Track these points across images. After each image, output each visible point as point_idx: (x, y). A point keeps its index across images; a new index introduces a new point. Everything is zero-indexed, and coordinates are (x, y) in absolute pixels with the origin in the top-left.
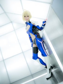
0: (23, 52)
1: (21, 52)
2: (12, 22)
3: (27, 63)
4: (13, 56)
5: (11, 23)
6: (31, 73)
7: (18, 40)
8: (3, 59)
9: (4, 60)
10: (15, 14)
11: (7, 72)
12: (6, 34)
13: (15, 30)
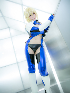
0: (17, 63)
2: (9, 28)
3: (21, 76)
6: (24, 88)
7: (14, 48)
13: (11, 37)
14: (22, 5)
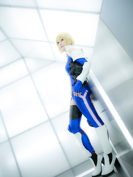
0: (50, 120)
1: (47, 119)
2: (23, 57)
3: (60, 143)
4: (29, 130)
5: (22, 60)
6: (70, 165)
7: (38, 93)
8: (9, 138)
9: (9, 140)
10: (28, 40)
11: (17, 164)
12: (12, 83)
13: (30, 74)
14: (37, 8)
